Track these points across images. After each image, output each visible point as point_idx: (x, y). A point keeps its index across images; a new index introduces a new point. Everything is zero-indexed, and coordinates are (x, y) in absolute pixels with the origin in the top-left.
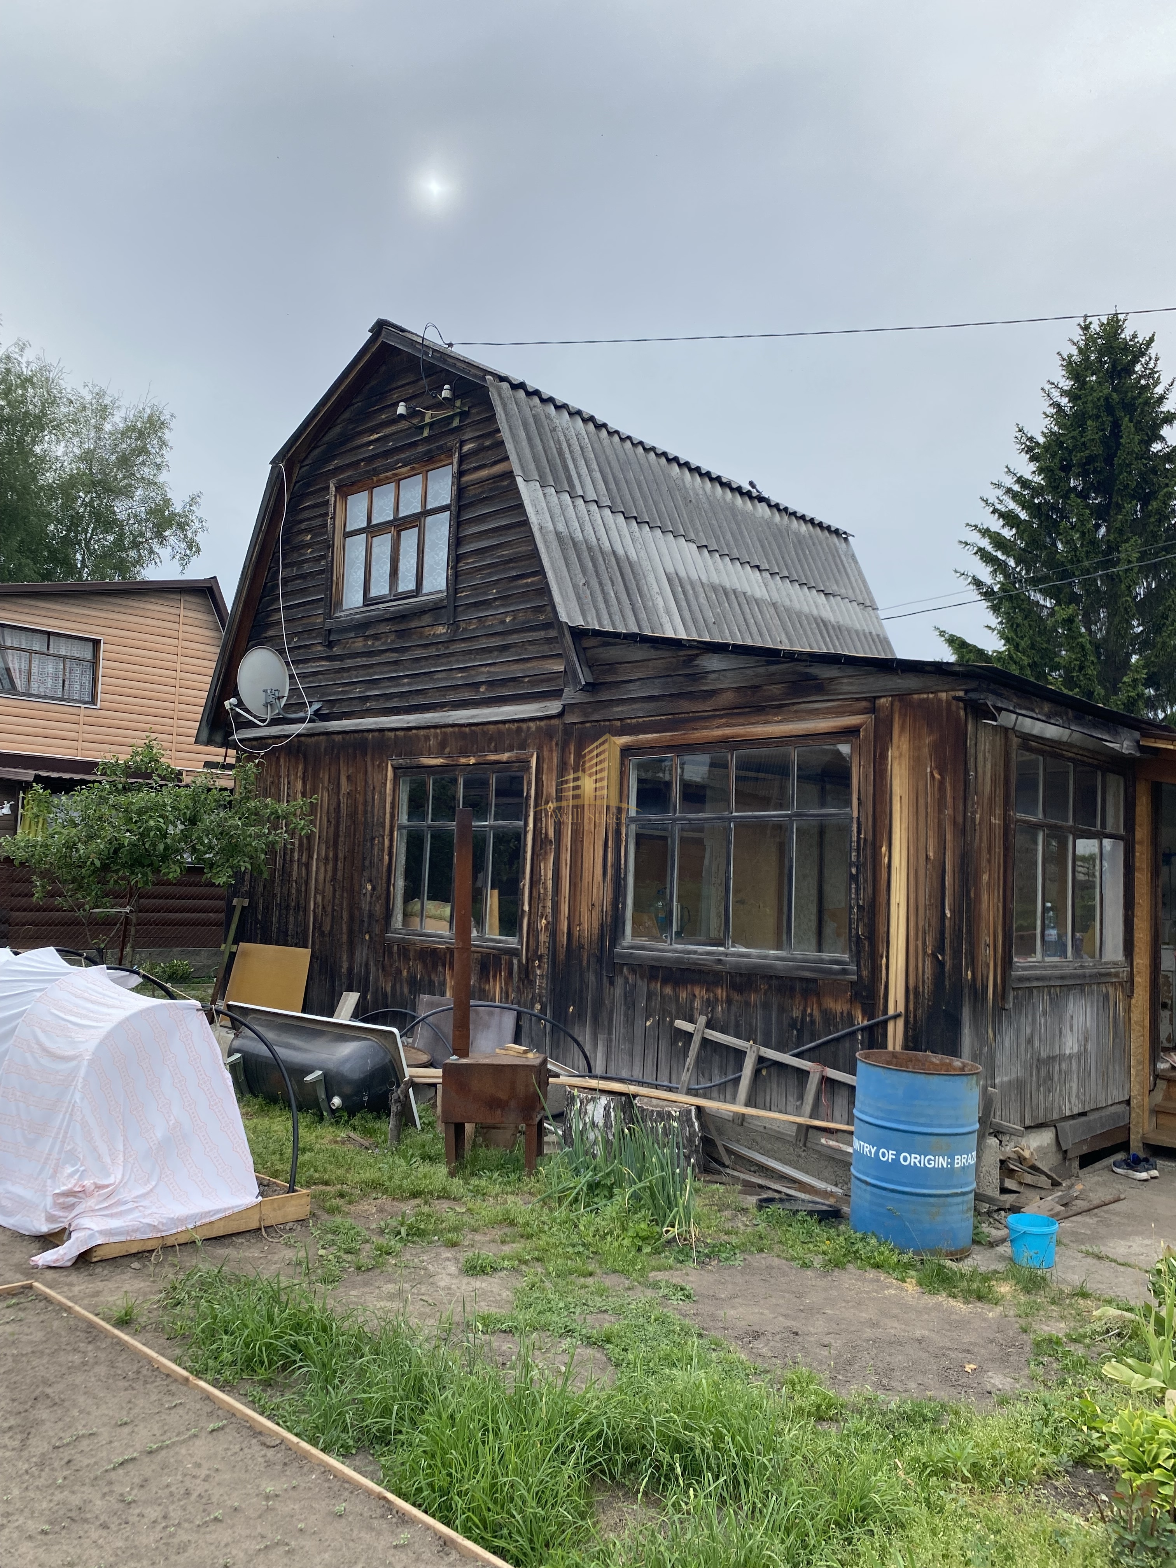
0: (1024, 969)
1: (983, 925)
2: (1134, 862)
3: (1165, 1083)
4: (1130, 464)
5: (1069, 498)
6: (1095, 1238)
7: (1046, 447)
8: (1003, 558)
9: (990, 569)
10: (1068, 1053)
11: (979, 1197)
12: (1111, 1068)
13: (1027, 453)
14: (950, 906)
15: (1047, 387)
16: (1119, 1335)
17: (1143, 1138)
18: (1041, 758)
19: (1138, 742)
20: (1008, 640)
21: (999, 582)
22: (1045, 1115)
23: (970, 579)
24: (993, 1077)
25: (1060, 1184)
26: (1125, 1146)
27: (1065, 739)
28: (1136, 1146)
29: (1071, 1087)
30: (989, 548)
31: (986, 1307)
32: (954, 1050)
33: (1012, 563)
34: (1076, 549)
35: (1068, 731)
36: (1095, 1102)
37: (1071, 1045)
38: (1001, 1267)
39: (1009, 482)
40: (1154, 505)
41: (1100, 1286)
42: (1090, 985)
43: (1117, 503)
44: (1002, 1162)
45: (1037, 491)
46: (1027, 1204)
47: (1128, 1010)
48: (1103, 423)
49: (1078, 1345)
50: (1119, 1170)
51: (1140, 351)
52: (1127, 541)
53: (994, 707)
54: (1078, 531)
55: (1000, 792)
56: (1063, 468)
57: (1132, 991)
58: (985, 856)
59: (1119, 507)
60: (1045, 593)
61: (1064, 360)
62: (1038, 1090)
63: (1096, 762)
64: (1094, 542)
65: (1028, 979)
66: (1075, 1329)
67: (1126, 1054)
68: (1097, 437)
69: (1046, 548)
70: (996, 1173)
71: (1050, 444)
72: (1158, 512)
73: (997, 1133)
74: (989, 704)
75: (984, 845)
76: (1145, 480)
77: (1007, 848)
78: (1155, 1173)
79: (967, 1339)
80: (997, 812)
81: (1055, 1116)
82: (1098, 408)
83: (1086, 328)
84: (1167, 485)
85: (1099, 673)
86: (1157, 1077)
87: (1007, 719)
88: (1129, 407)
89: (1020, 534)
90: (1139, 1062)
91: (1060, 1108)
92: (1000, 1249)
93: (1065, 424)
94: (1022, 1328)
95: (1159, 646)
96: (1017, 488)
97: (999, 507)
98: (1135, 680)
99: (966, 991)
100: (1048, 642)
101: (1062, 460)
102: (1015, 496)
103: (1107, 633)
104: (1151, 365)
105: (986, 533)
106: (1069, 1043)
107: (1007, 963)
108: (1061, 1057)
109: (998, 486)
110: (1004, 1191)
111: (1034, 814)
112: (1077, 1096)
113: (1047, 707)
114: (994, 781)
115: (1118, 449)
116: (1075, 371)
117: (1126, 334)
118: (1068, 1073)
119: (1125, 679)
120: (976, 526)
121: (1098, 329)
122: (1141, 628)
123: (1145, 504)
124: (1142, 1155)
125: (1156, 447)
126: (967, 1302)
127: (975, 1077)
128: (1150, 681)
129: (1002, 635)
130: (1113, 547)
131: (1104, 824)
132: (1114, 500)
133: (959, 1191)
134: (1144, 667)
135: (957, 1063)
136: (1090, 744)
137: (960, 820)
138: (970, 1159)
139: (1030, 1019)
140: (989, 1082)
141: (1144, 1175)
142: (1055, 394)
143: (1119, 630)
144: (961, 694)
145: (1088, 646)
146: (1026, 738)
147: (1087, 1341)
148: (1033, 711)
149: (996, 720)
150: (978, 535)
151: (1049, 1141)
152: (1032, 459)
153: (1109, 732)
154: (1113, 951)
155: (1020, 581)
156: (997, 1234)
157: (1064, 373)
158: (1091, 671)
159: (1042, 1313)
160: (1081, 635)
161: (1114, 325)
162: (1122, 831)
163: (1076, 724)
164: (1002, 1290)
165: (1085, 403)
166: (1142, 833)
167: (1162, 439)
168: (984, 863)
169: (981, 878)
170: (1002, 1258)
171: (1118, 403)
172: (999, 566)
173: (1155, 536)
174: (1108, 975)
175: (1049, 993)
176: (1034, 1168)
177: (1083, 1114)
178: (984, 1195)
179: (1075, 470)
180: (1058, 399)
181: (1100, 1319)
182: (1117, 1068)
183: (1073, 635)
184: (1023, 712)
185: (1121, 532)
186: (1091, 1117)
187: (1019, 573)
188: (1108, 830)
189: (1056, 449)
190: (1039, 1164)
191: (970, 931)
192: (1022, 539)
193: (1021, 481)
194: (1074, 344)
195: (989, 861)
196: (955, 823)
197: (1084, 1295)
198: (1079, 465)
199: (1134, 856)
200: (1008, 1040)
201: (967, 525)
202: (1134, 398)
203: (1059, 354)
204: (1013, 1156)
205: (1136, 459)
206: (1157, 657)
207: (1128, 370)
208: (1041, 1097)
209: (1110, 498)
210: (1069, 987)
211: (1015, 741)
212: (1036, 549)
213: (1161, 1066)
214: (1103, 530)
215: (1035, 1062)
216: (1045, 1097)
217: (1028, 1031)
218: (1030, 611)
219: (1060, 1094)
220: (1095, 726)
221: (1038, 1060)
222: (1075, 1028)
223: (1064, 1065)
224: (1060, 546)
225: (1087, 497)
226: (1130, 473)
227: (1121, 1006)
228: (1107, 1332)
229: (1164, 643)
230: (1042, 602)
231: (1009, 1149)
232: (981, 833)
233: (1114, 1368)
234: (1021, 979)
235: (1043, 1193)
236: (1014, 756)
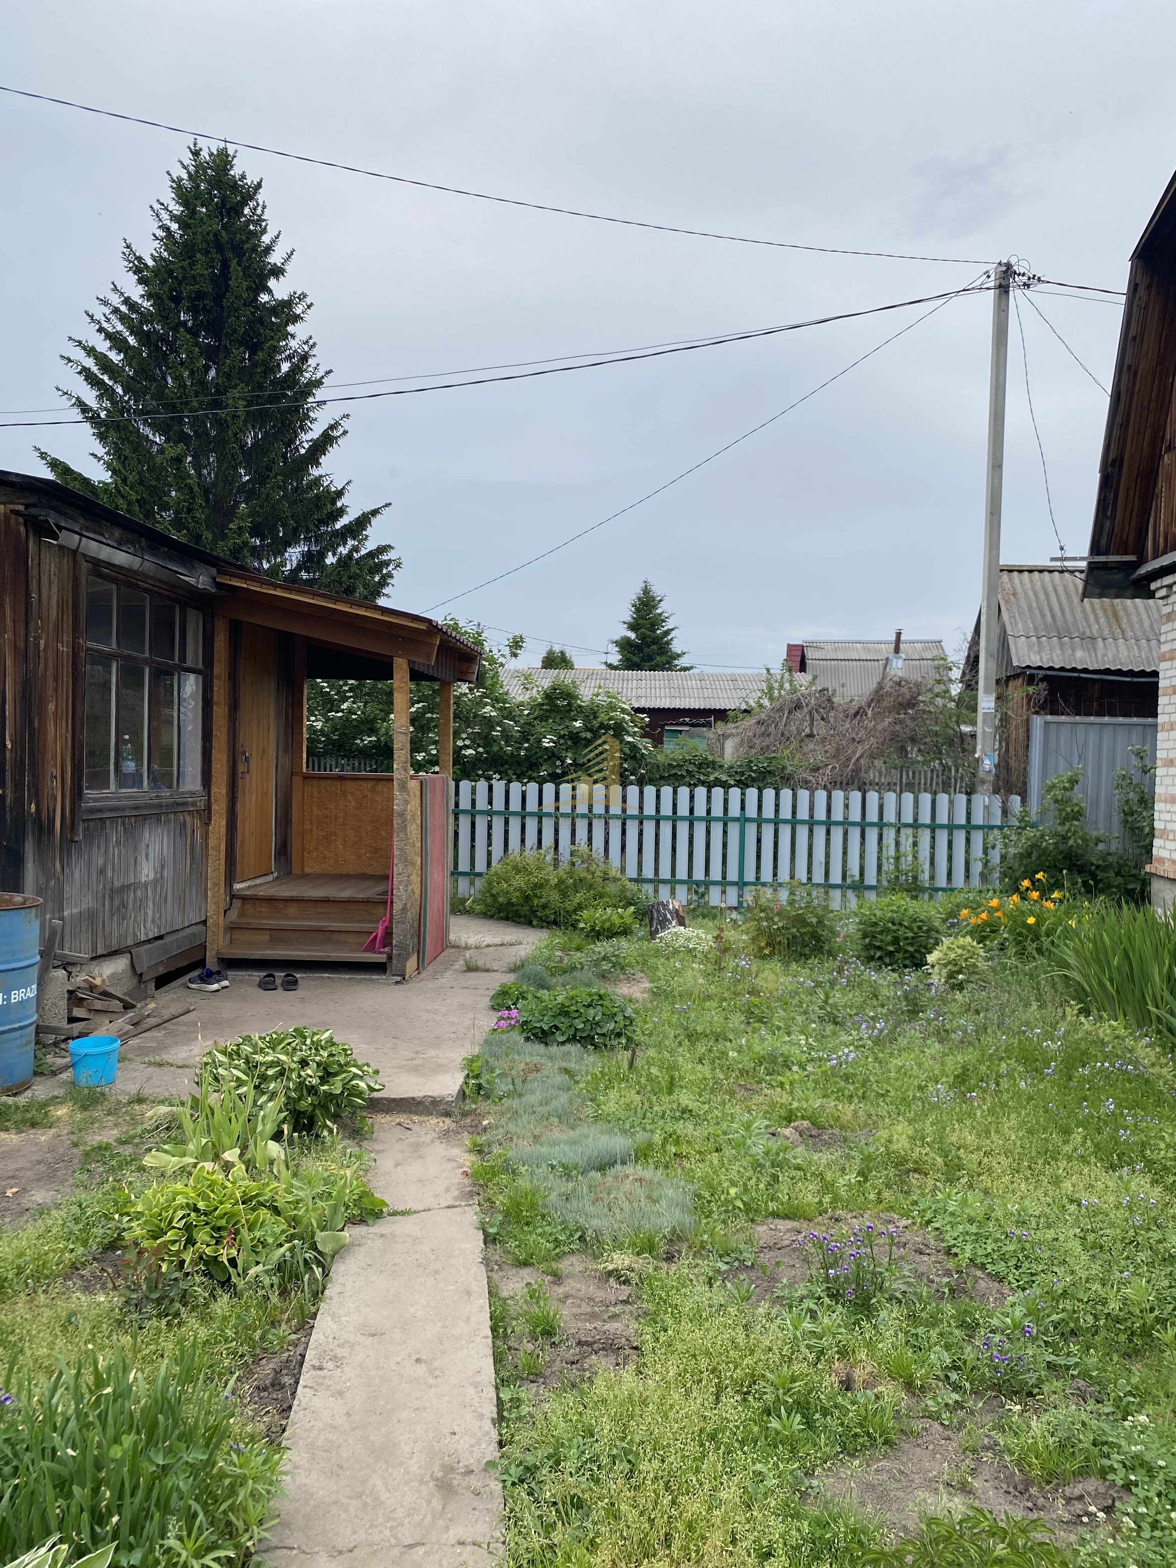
0: (95, 800)
1: (49, 756)
2: (212, 696)
3: (240, 901)
4: (237, 310)
5: (178, 332)
6: (161, 1047)
7: (156, 271)
8: (111, 383)
9: (95, 393)
10: (143, 880)
11: (40, 1030)
12: (187, 893)
13: (135, 273)
14: (11, 736)
15: (157, 206)
16: (167, 1129)
17: (217, 953)
18: (114, 587)
19: (214, 579)
20: (115, 472)
21: (106, 409)
22: (119, 942)
23: (74, 400)
24: (62, 909)
25: (134, 1006)
26: (201, 963)
27: (136, 567)
28: (211, 963)
29: (146, 914)
30: (95, 369)
31: (40, 1132)
32: (17, 888)
33: (120, 390)
34: (185, 386)
35: (138, 560)
36: (172, 925)
37: (147, 872)
38: (60, 1092)
39: (116, 300)
40: (261, 355)
41: (157, 1090)
42: (167, 814)
43: (226, 347)
44: (70, 992)
45: (145, 317)
46: (96, 1029)
47: (206, 836)
48: (213, 260)
49: (126, 1147)
50: (193, 986)
51: (249, 194)
52: (235, 387)
53: (57, 525)
54: (187, 368)
55: (68, 619)
56: (172, 299)
57: (210, 819)
58: (51, 683)
59: (228, 352)
60: (156, 427)
61: (173, 181)
62: (111, 919)
63: (173, 595)
64: (202, 383)
65: (100, 810)
66: (127, 1132)
67: (202, 877)
68: (206, 272)
69: (155, 380)
70: (63, 1004)
71: (159, 270)
72: (264, 363)
73: (67, 965)
74: (51, 522)
75: (50, 673)
76: (252, 328)
77: (76, 677)
78: (225, 983)
79: (12, 1166)
80: (65, 638)
81: (130, 942)
82: (206, 241)
83: (196, 153)
84: (272, 338)
85: (207, 517)
86: (233, 897)
87: (69, 539)
88: (238, 250)
89: (128, 360)
90: (216, 885)
91: (135, 934)
92: (64, 1076)
93: (174, 251)
94: (73, 1143)
95: (263, 496)
96: (124, 309)
97: (105, 325)
98: (240, 528)
99: (29, 824)
100: (158, 479)
101: (172, 290)
102: (123, 318)
103: (216, 477)
104: (259, 212)
105: (91, 351)
106: (145, 871)
107: (77, 794)
108: (136, 886)
109: (105, 303)
110: (72, 1020)
111: (108, 644)
112: (153, 921)
113: (117, 533)
114: (61, 607)
115: (227, 290)
116: (182, 194)
117: (236, 172)
118: (144, 900)
119: (231, 526)
120: (80, 342)
121: (208, 158)
122: (247, 478)
123: (253, 353)
124: (214, 968)
125: (264, 298)
126: (20, 1131)
127: (34, 910)
128: (256, 531)
129: (109, 466)
130: (221, 390)
131: (183, 658)
132: (223, 343)
133: (17, 1025)
134: (249, 516)
135: (18, 898)
136: (163, 575)
137: (22, 645)
138: (31, 992)
139: (102, 851)
140: (57, 915)
141: (215, 986)
142: (165, 216)
143: (228, 478)
144: (21, 508)
145: (196, 489)
146: (97, 564)
147: (137, 1140)
148: (103, 535)
149: (56, 539)
150: (83, 353)
151: (124, 967)
152: (141, 281)
153: (185, 566)
154: (191, 781)
155: (128, 411)
156: (60, 1061)
157: (173, 195)
158: (199, 515)
159: (97, 1125)
160: (189, 475)
161: (223, 160)
162: (200, 666)
163: (151, 554)
164: (59, 1113)
165: (195, 234)
166: (220, 668)
167: (270, 292)
168: (50, 692)
169: (46, 708)
170: (64, 1083)
171: (227, 243)
172: (105, 392)
173: (260, 387)
174: (185, 804)
175: (123, 823)
176: (106, 994)
177: (160, 937)
178: (48, 1027)
179: (186, 303)
180: (168, 223)
181: (152, 1118)
182: (194, 892)
183: (181, 476)
184: (91, 535)
185: (228, 376)
186: (167, 940)
187: (127, 402)
188: (189, 663)
189: (166, 276)
190: (111, 990)
191: (33, 763)
192: (131, 366)
193: (127, 301)
194: (184, 167)
195: (56, 690)
196: (16, 648)
197: (140, 1100)
198: (190, 298)
199: (212, 690)
200: (77, 872)
201: (70, 338)
202: (242, 242)
203: (168, 173)
204: (83, 985)
205: (244, 305)
206: (261, 507)
207: (237, 211)
208: (115, 925)
209: (220, 341)
210: (145, 817)
211: (85, 566)
212: (145, 380)
213: (237, 886)
214: (212, 373)
215: (108, 892)
216: (119, 924)
217: (101, 862)
218: (139, 444)
219: (135, 920)
220: (171, 559)
221: (112, 890)
222: (151, 856)
223: (139, 893)
224: (170, 380)
225: (196, 335)
226: (238, 318)
227: (198, 835)
228: (157, 1127)
229: (268, 495)
230: (151, 436)
231: (80, 979)
232: (46, 660)
233: (154, 1157)
234: (91, 811)
235: (114, 1016)
236: (83, 581)
